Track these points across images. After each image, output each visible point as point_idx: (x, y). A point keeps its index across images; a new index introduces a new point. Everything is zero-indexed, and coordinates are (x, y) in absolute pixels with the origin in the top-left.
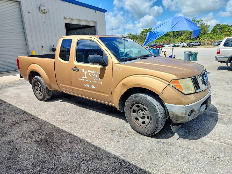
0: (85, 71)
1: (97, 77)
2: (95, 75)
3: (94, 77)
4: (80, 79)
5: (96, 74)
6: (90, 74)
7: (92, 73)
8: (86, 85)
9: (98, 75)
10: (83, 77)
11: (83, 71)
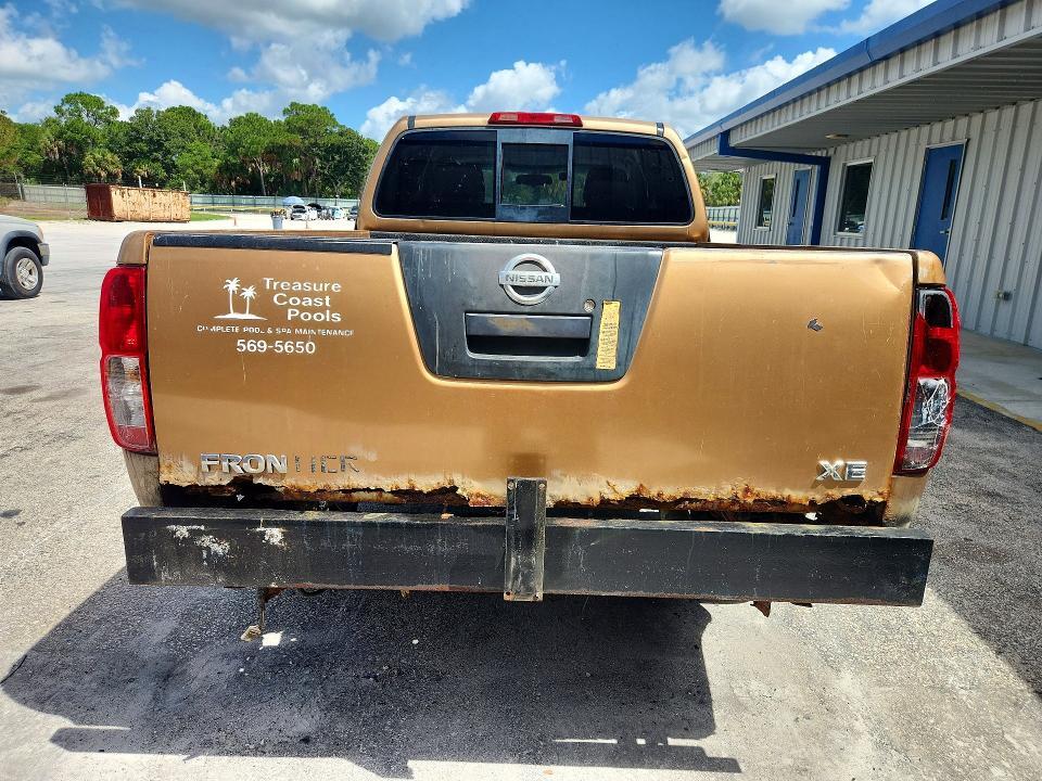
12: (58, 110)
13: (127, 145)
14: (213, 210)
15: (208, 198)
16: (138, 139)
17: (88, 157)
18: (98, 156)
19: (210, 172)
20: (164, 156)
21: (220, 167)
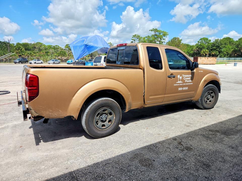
0: (180, 76)
1: (189, 80)
2: (188, 79)
3: (187, 80)
4: (176, 85)
5: (188, 77)
6: (185, 78)
7: (186, 77)
8: (180, 89)
9: (190, 78)
10: (179, 82)
11: (179, 76)
12: (198, 42)
13: (211, 47)
14: (229, 61)
15: (228, 59)
16: (214, 46)
17: (202, 51)
18: (204, 51)
19: (230, 52)
20: (219, 49)
21: (233, 51)
